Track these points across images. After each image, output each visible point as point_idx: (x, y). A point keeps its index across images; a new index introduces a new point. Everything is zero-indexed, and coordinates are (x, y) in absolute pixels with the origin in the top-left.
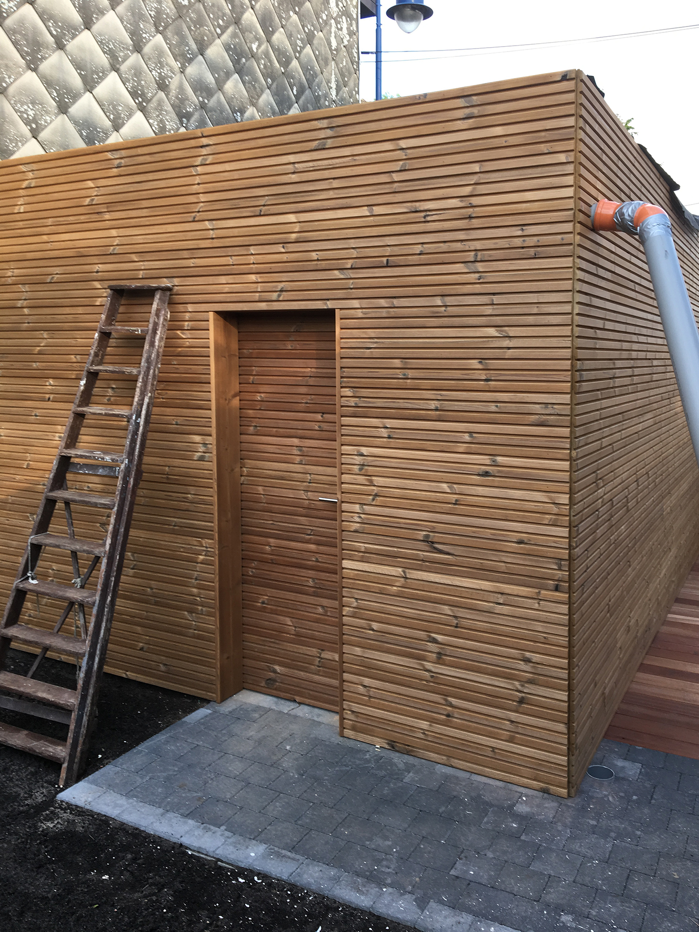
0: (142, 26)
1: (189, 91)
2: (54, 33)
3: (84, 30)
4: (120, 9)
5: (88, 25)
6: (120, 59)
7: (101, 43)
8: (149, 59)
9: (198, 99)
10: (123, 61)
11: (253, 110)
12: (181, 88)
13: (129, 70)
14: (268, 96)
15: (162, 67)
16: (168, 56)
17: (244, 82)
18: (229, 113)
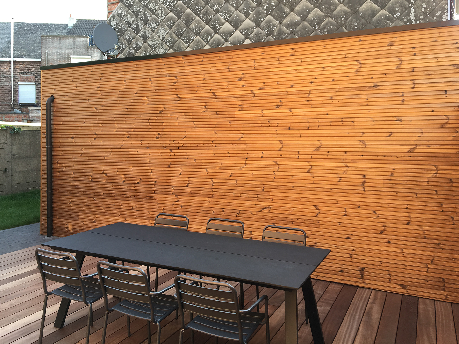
0: (260, 17)
1: (284, 29)
2: (224, 38)
3: (235, 31)
4: (250, 16)
5: (236, 29)
6: (249, 34)
7: (242, 32)
8: (263, 27)
9: (289, 30)
10: (251, 34)
11: (329, 19)
12: (280, 30)
13: (254, 35)
14: (341, 7)
15: (270, 26)
16: (273, 21)
17: (321, 10)
18: (310, 28)
